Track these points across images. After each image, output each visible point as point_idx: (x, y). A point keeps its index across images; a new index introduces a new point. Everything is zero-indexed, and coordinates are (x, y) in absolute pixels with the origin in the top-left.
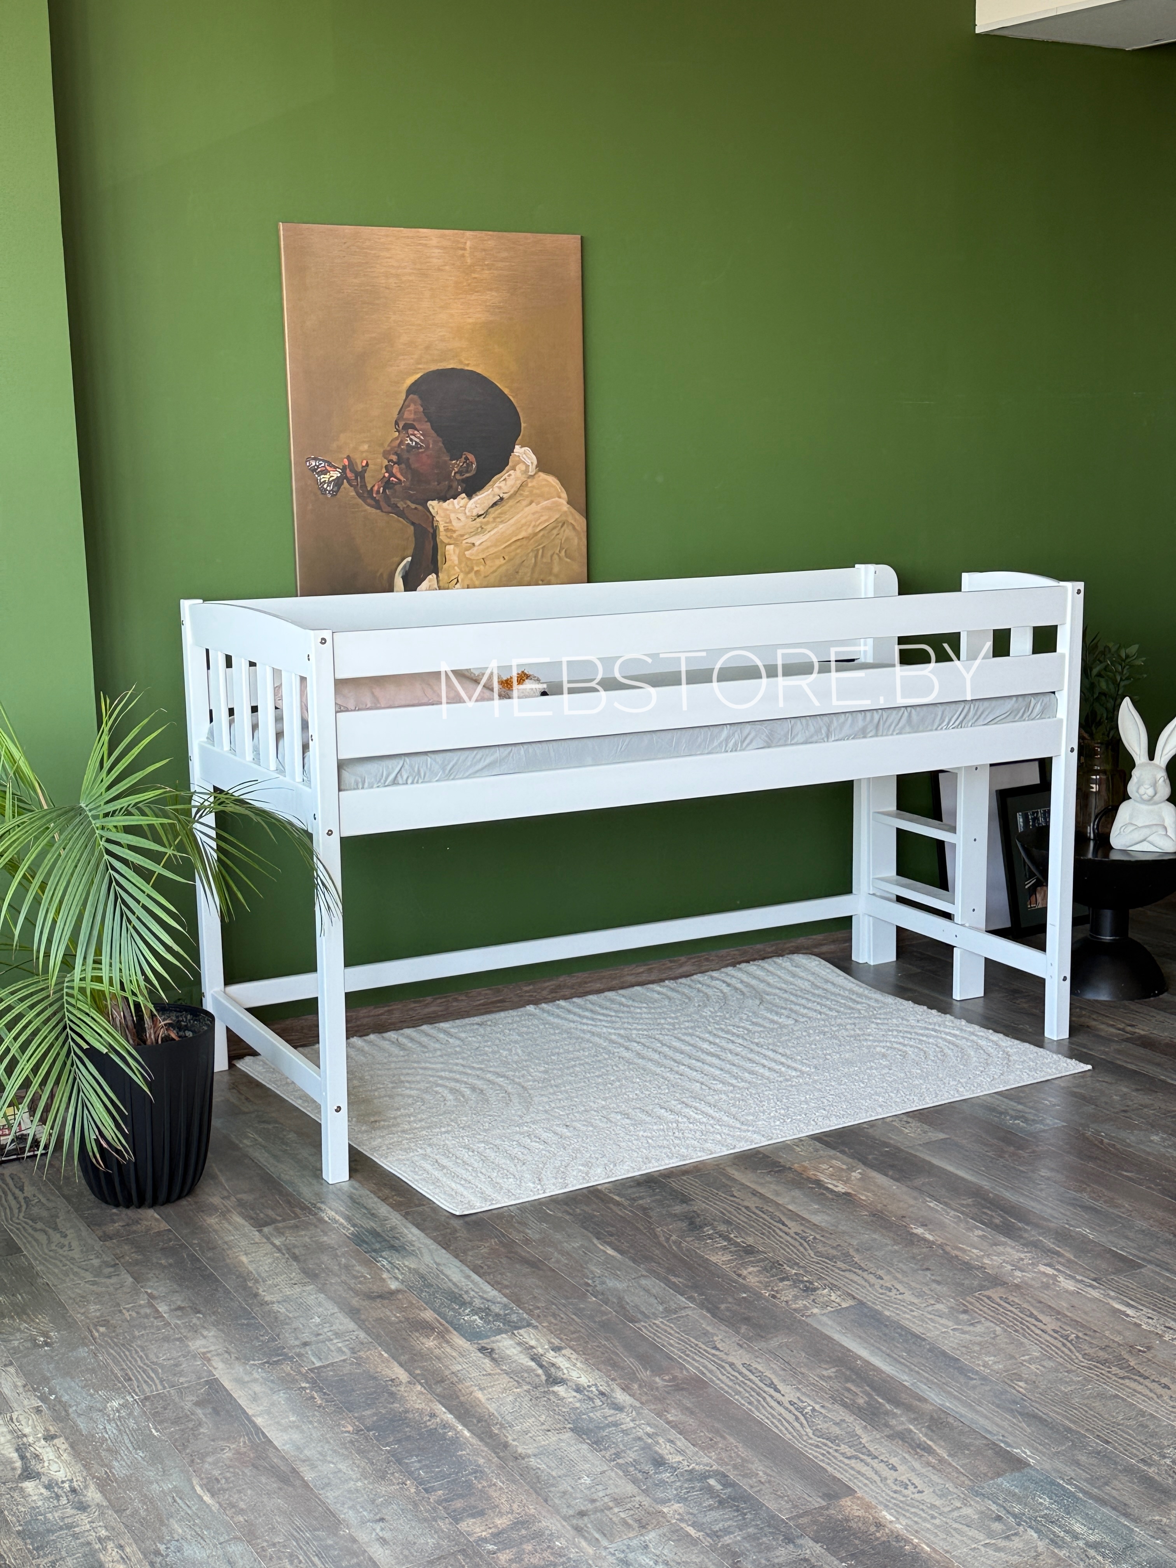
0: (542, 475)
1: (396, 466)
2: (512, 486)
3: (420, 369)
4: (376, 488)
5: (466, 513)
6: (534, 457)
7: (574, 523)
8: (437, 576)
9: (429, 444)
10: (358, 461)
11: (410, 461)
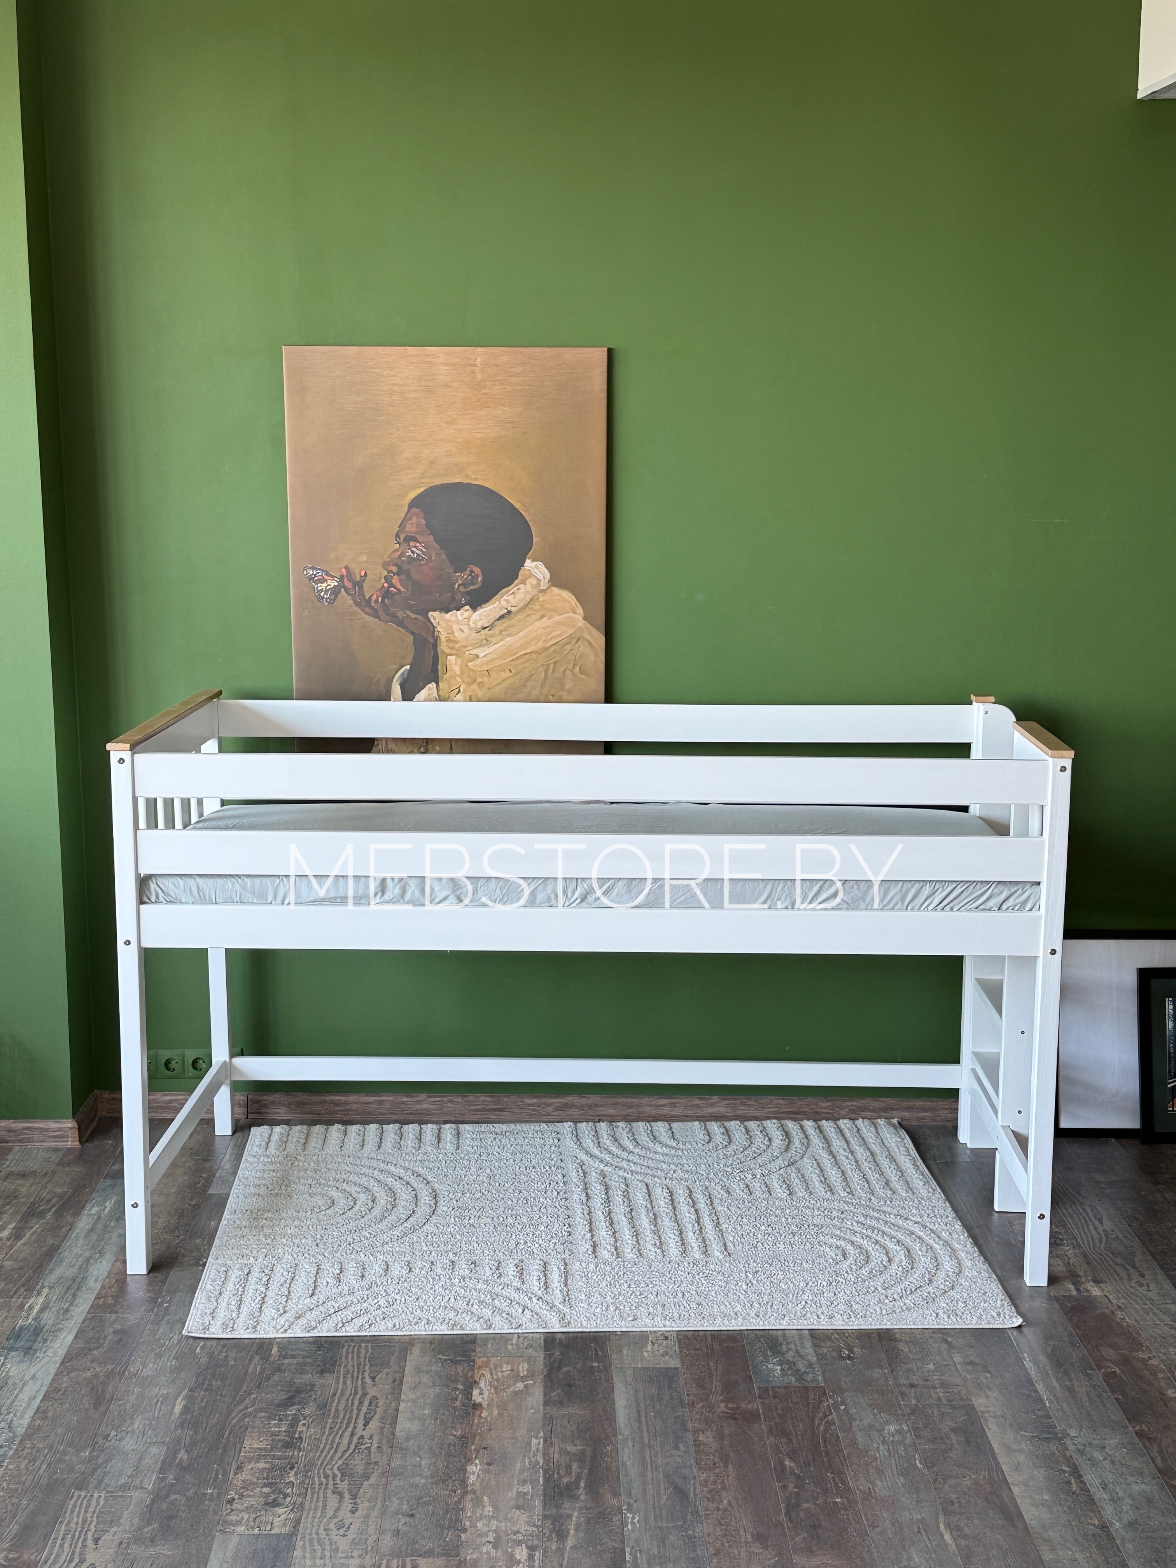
2: (521, 600)
5: (469, 625)
6: (547, 571)
7: (591, 640)
8: (438, 685)
9: (431, 555)
10: (357, 572)
11: (411, 572)
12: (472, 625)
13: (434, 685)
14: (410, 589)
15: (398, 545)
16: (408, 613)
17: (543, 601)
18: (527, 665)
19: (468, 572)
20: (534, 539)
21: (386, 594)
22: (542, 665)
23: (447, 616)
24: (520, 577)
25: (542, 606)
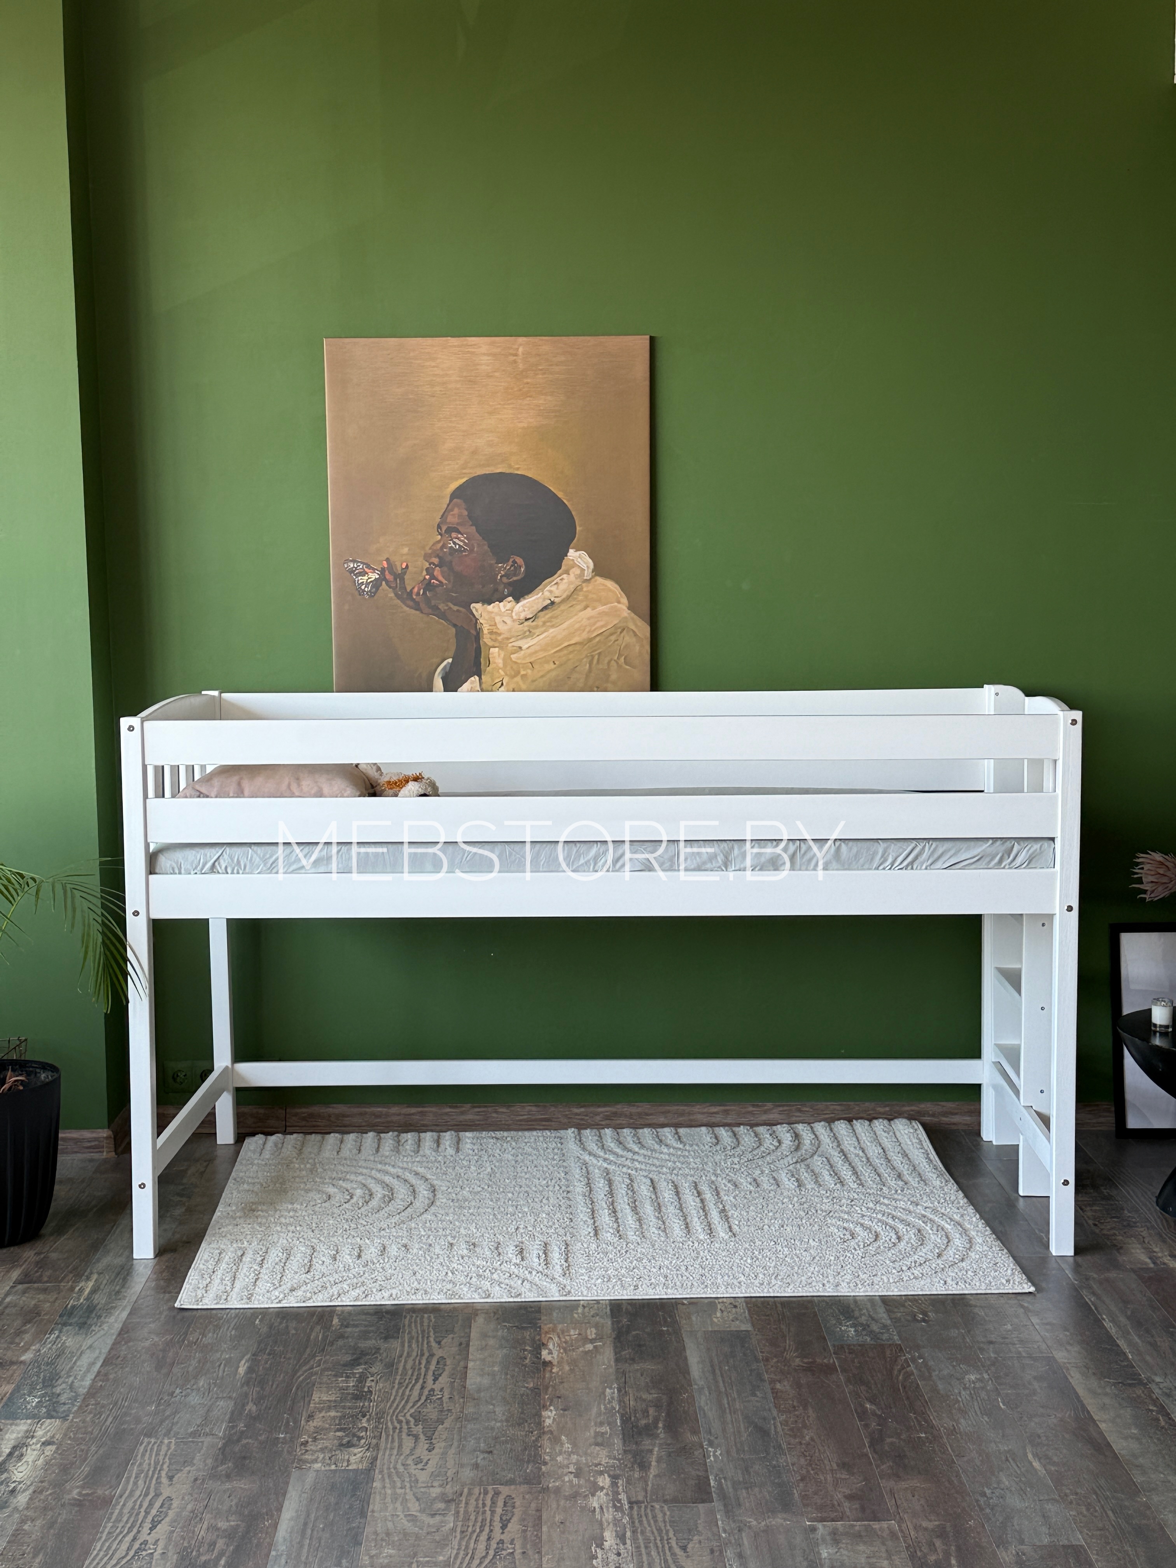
1: (438, 568)
2: (565, 591)
3: (465, 474)
4: (416, 590)
5: (512, 617)
6: (590, 561)
7: (635, 630)
8: (480, 678)
9: (473, 547)
10: (398, 564)
11: (453, 563)
12: (515, 617)
13: (477, 678)
14: (452, 581)
15: (439, 537)
16: (452, 606)
17: (587, 591)
18: (571, 656)
19: (510, 563)
20: (578, 528)
21: (428, 586)
22: (587, 656)
23: (490, 608)
24: (563, 568)
25: (586, 597)
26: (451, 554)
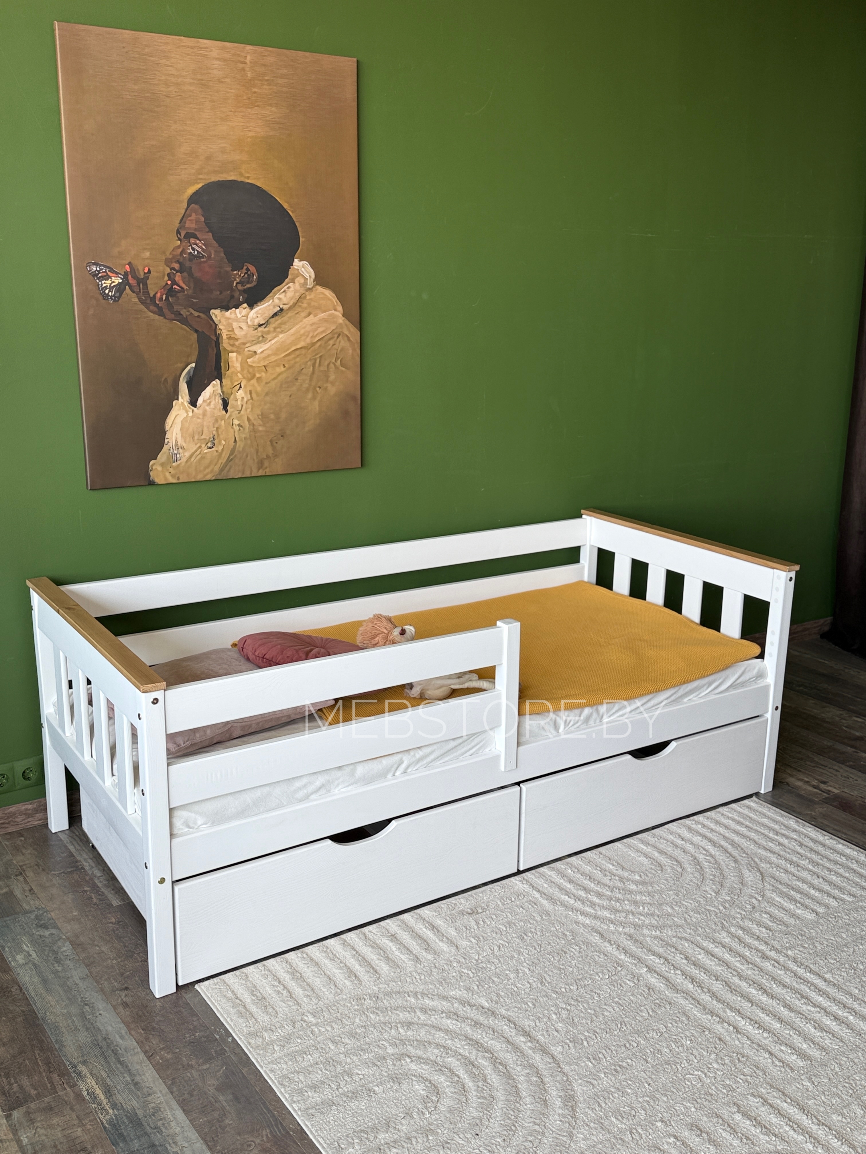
0: (319, 289)
1: (179, 274)
2: (292, 298)
3: (201, 179)
4: (158, 295)
5: (247, 323)
6: (312, 270)
7: (349, 335)
8: (221, 382)
9: (211, 254)
10: (141, 269)
11: (192, 269)
12: (250, 323)
13: (218, 381)
14: (192, 285)
15: (179, 242)
16: (192, 311)
17: (311, 299)
18: (298, 360)
19: (244, 271)
20: (301, 239)
21: (170, 292)
22: (310, 360)
23: (228, 314)
24: (290, 276)
25: (309, 304)
26: (190, 260)
